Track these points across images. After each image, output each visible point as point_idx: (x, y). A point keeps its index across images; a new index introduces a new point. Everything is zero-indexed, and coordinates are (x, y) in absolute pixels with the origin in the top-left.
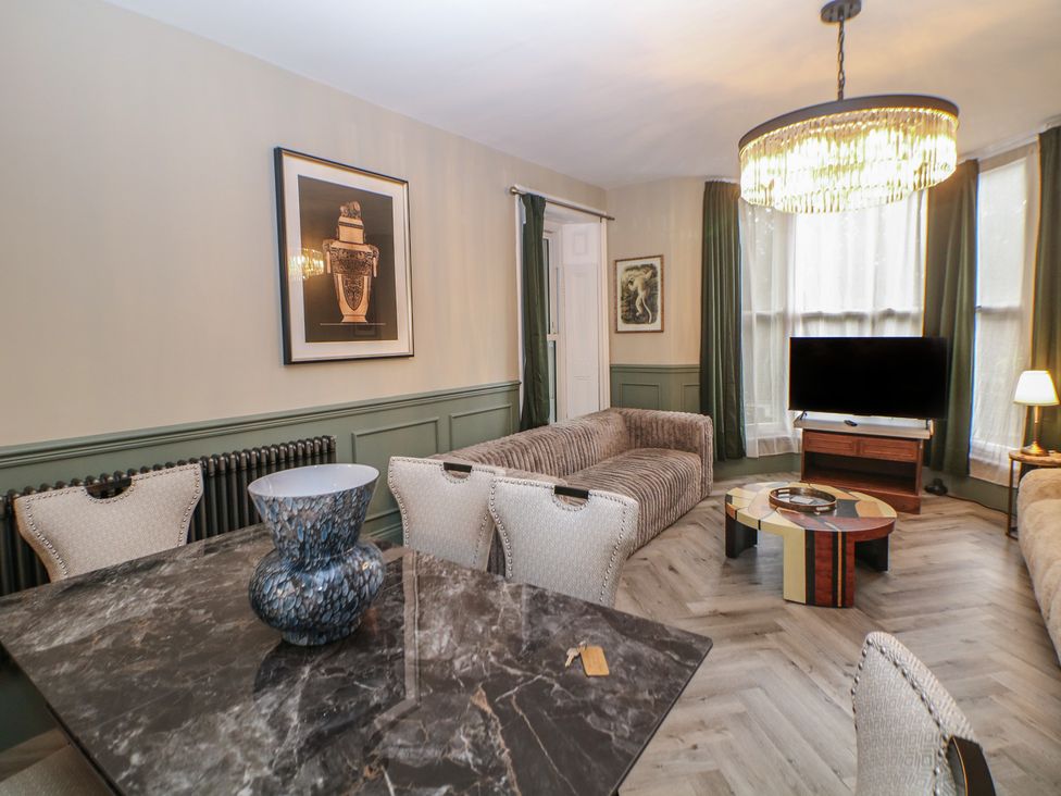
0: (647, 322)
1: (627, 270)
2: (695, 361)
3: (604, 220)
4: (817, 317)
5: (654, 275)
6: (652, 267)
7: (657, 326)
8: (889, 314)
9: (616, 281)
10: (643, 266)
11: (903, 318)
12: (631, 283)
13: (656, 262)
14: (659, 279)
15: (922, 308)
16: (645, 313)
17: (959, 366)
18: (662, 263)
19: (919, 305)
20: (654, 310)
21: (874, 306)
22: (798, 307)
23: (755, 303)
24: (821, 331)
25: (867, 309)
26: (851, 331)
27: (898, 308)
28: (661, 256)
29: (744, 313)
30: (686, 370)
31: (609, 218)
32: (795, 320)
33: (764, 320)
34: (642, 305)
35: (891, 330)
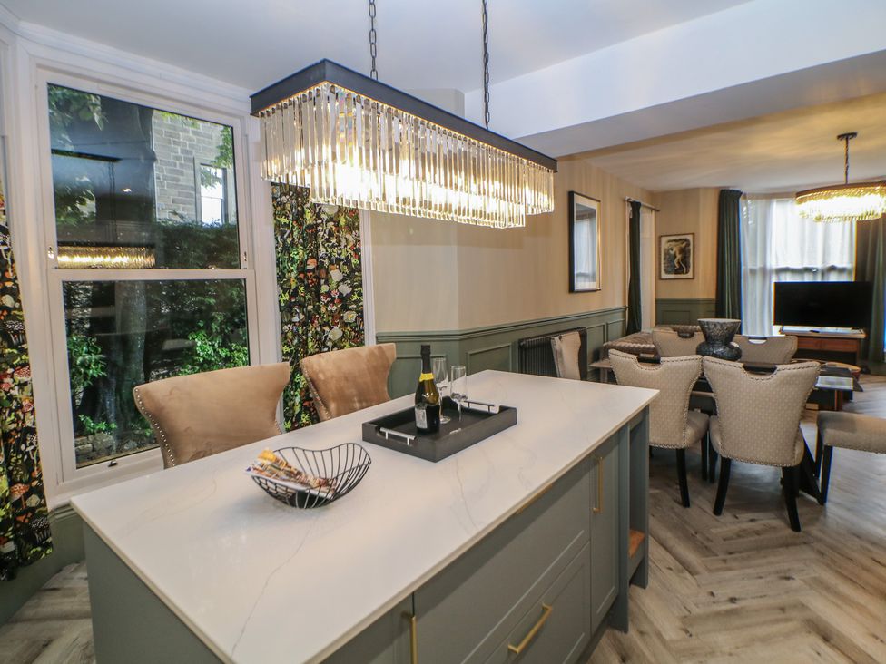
0: (683, 273)
1: (669, 241)
2: (713, 296)
3: (653, 212)
4: (786, 270)
5: (688, 245)
6: (686, 240)
7: (690, 275)
8: (833, 268)
9: (660, 248)
10: (680, 240)
11: (842, 270)
12: (672, 250)
13: (690, 238)
14: (691, 247)
15: (854, 265)
16: (681, 268)
17: (878, 299)
18: (694, 238)
19: (852, 263)
20: (687, 266)
21: (823, 263)
22: (773, 263)
23: (749, 261)
24: (788, 278)
25: (819, 265)
26: (808, 278)
27: (839, 265)
28: (693, 234)
29: (743, 267)
30: (708, 302)
31: (657, 211)
32: (771, 271)
33: (753, 272)
34: (679, 263)
35: (833, 278)
